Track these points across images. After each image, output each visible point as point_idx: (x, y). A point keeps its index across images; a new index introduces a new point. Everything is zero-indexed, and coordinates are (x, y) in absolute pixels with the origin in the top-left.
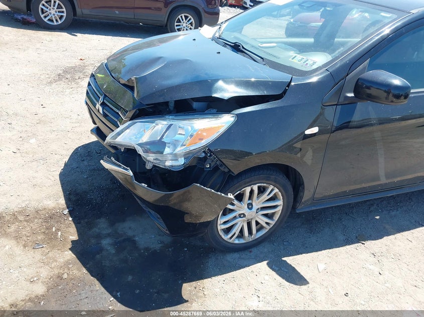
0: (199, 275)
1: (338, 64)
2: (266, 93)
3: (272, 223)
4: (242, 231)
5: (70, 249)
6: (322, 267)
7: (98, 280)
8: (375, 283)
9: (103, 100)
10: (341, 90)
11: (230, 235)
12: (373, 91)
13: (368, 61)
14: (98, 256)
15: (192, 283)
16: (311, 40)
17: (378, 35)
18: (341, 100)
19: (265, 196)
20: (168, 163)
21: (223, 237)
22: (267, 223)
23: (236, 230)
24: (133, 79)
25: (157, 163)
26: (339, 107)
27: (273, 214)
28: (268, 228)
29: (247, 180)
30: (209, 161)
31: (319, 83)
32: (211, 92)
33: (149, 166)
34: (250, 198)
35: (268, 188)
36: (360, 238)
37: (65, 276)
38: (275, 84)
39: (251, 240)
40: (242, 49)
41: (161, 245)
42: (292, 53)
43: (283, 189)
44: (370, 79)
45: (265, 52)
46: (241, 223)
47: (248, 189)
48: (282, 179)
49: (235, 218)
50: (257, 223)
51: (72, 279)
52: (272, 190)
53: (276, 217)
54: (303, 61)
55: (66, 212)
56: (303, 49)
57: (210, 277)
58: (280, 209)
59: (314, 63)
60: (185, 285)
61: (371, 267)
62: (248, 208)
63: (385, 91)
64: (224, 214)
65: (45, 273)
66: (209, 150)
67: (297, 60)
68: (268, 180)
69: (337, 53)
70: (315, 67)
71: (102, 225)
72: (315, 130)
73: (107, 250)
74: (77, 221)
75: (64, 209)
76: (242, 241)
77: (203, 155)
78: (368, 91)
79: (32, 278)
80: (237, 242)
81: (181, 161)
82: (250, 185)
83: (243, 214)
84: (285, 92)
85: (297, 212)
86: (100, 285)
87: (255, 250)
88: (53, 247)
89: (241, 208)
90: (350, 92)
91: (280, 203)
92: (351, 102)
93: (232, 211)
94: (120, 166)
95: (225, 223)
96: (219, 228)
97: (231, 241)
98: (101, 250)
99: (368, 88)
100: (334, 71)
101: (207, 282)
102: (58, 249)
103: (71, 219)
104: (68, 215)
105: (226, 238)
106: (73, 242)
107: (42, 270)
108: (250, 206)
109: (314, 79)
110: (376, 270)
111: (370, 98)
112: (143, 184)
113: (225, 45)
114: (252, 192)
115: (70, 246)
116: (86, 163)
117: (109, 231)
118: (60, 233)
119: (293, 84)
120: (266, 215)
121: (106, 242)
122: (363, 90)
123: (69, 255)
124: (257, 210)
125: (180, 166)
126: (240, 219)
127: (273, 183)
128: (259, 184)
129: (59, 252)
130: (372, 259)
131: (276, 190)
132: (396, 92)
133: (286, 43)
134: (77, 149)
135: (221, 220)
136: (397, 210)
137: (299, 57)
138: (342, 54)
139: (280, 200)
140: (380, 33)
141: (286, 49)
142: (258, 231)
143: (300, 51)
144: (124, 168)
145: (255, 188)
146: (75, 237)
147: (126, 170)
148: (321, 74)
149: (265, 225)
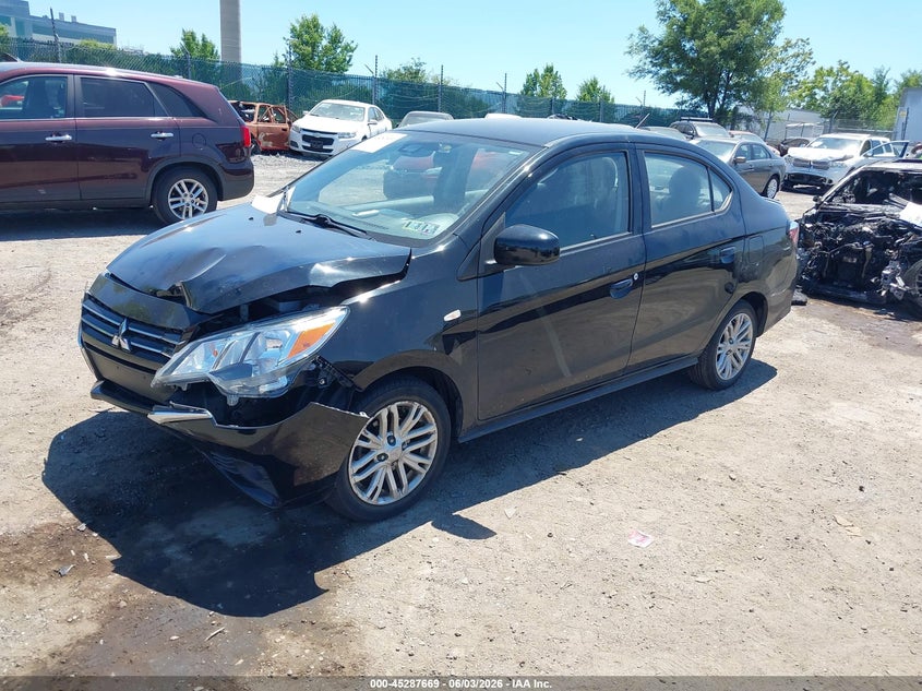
0: (335, 557)
1: (467, 224)
2: (381, 273)
3: (429, 462)
4: (386, 485)
5: (115, 571)
6: (510, 512)
7: (178, 597)
8: (587, 516)
9: (127, 327)
10: (477, 258)
11: (370, 493)
12: (520, 253)
13: (504, 215)
14: (166, 570)
15: (327, 570)
16: (430, 199)
17: (510, 180)
18: (481, 270)
19: (410, 422)
20: (264, 389)
21: (360, 496)
22: (421, 465)
23: (378, 483)
24: (178, 284)
25: (245, 394)
26: (481, 280)
27: (428, 447)
28: (424, 472)
29: (381, 398)
30: (323, 374)
31: (447, 252)
32: (308, 281)
33: (232, 401)
34: (390, 428)
35: (411, 407)
36: (558, 468)
37: (123, 604)
38: (391, 261)
39: (402, 496)
40: (330, 223)
41: (261, 538)
42: (404, 220)
43: (432, 406)
44: (509, 237)
45: (364, 223)
46: (383, 471)
47: (384, 413)
48: (428, 390)
49: (372, 463)
50: (407, 468)
51: (135, 606)
52: (418, 411)
53: (433, 453)
54: (421, 227)
55: (83, 527)
56: (417, 212)
57: (353, 556)
58: (435, 438)
59: (437, 227)
60: (317, 574)
61: (579, 499)
62: (389, 442)
63: (532, 250)
64: (356, 458)
65: (86, 607)
66: (320, 358)
67: (412, 228)
68: (410, 395)
69: (463, 211)
70: (437, 233)
71: (155, 531)
72: (456, 314)
73: (178, 560)
74: (108, 534)
75: (76, 525)
76: (389, 501)
77: (314, 366)
78: (514, 254)
79: (68, 617)
80: (382, 502)
81: (283, 381)
82: (386, 406)
83: (384, 454)
84: (406, 269)
85: (461, 442)
86: (184, 602)
87: (411, 513)
88: (85, 575)
89: (379, 445)
90: (490, 259)
91: (433, 428)
92: (495, 272)
93: (366, 451)
94: (187, 411)
95: (359, 472)
96: (353, 481)
97: (373, 502)
98: (168, 561)
99: (513, 249)
100: (463, 235)
101: (350, 564)
102: (95, 576)
103: (95, 535)
104: (88, 531)
105: (365, 497)
106: (113, 562)
107: (80, 605)
108: (392, 441)
109: (441, 248)
110: (587, 501)
111: (517, 261)
112: (232, 426)
113: (304, 221)
114: (390, 416)
115: (111, 567)
116: (84, 455)
117: (171, 536)
118: (86, 556)
119: (413, 257)
120: (416, 452)
121: (170, 551)
122: (507, 252)
123: (116, 579)
124: (404, 444)
125: (282, 388)
126: (381, 464)
127: (417, 398)
128: (399, 403)
129: (98, 578)
130: (579, 488)
131: (424, 409)
132: (544, 249)
133: (392, 208)
134: (58, 437)
135: (353, 469)
136: (606, 425)
137: (415, 223)
138: (469, 212)
139: (431, 424)
140: (516, 174)
141: (394, 216)
142: (410, 481)
143: (414, 215)
144: (195, 412)
145: (394, 408)
146: (115, 555)
147: (200, 412)
148: (448, 240)
149: (418, 468)
